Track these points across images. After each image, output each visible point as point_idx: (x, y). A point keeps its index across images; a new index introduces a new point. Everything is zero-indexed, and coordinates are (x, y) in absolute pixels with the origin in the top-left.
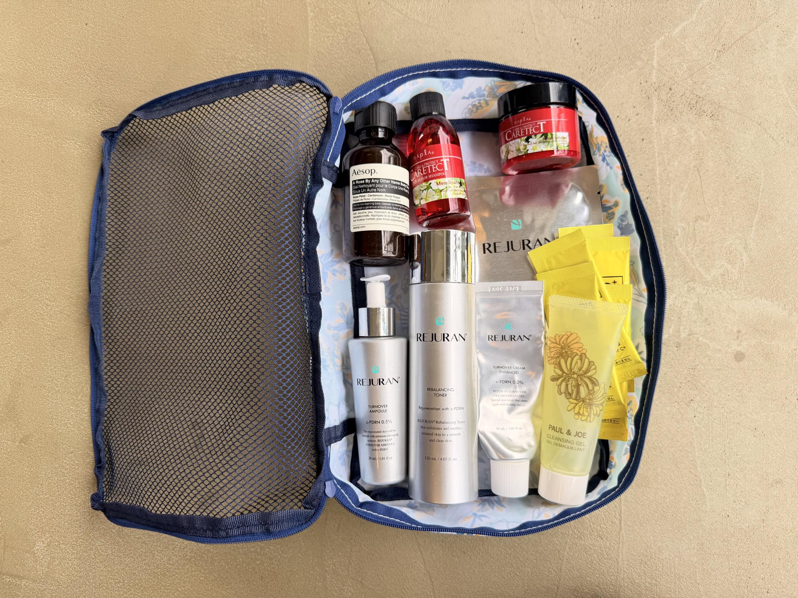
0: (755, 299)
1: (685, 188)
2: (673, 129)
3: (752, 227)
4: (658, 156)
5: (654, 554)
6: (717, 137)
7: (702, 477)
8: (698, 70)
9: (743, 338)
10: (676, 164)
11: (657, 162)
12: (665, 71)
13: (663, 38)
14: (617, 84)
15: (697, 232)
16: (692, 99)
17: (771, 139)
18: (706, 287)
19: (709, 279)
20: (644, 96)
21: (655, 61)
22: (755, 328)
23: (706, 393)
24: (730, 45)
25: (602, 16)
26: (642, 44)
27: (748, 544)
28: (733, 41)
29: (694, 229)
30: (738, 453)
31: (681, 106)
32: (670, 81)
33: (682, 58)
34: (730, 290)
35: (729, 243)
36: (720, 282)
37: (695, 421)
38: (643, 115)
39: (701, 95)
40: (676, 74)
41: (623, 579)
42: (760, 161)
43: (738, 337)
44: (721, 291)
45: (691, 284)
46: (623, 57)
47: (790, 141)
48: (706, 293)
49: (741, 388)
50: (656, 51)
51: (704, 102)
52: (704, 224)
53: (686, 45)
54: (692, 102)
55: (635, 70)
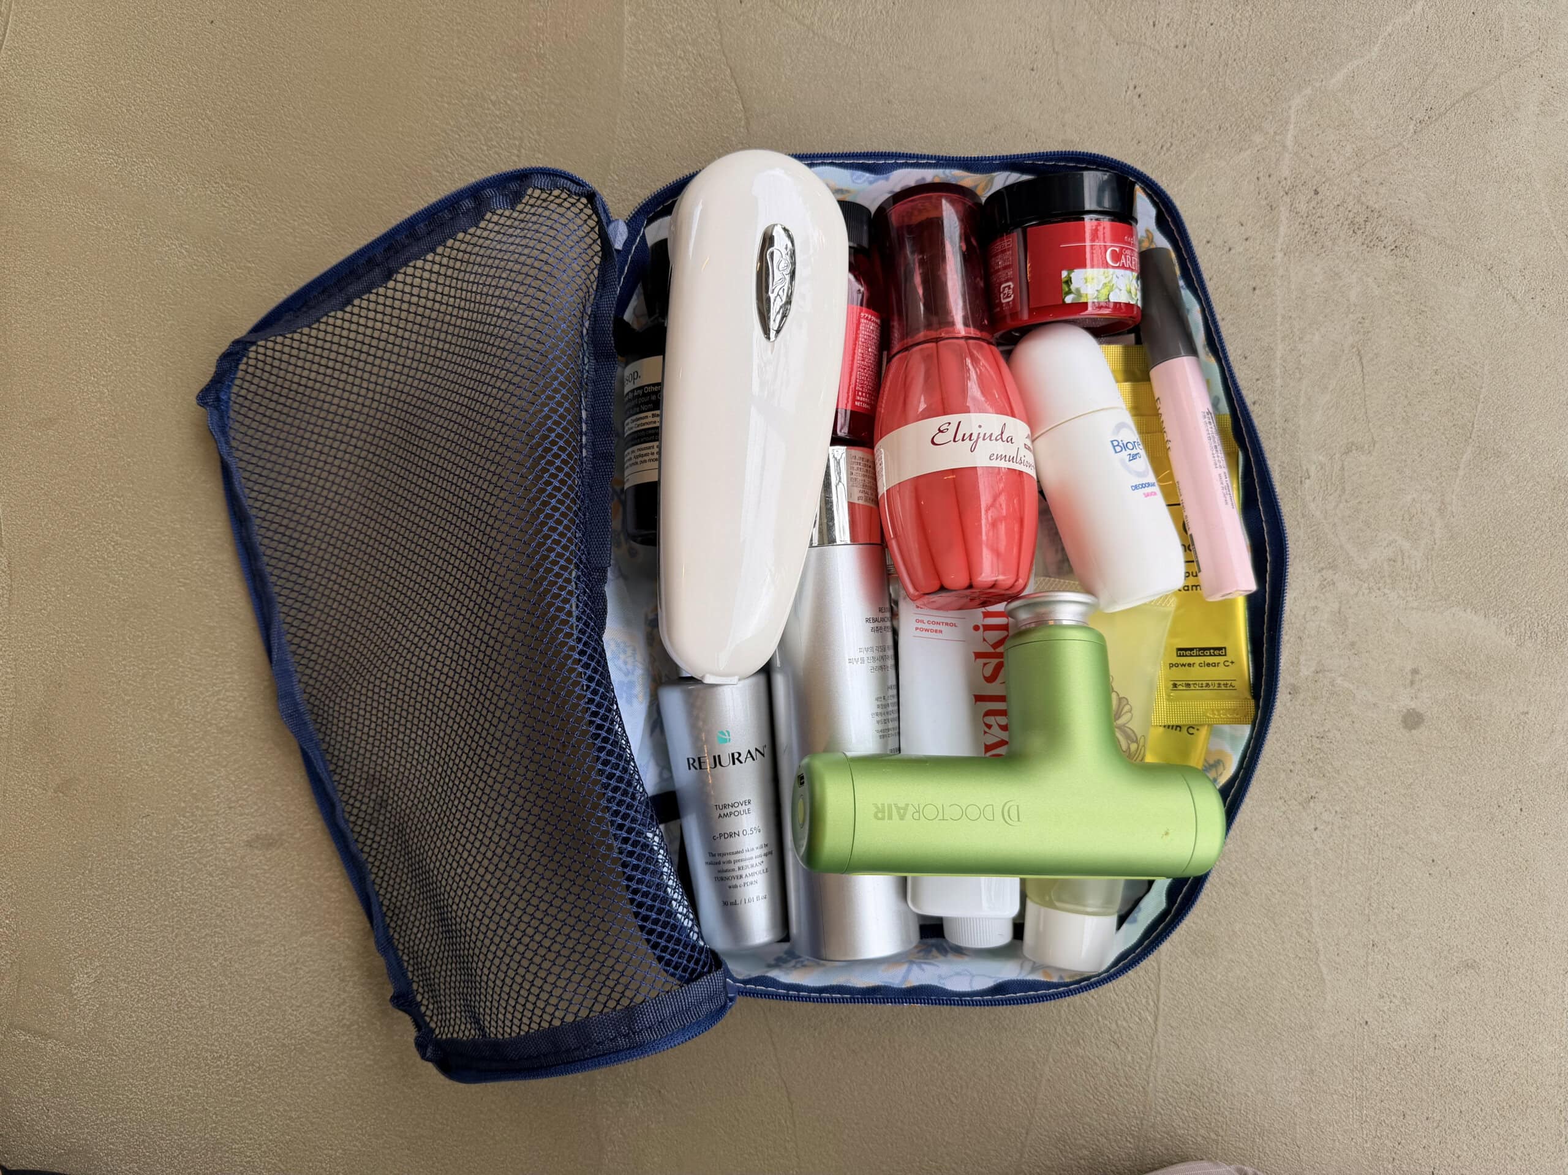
0: (1454, 610)
1: (1331, 388)
2: (1316, 270)
3: (1457, 469)
4: (1281, 324)
5: (1215, 1084)
6: (1401, 291)
7: (1320, 945)
8: (1375, 157)
9: (1424, 684)
10: (1317, 338)
11: (1278, 333)
12: (1308, 157)
13: (1308, 91)
14: (1211, 178)
15: (1346, 474)
16: (1358, 213)
17: (1511, 299)
18: (1357, 581)
19: (1365, 567)
20: (1264, 203)
21: (1289, 136)
22: (1447, 667)
23: (1341, 785)
24: (1442, 109)
25: (1192, 43)
26: (1267, 101)
27: (1402, 1079)
28: (1448, 102)
29: (1343, 468)
30: (1396, 905)
31: (1335, 226)
32: (1317, 177)
33: (1343, 132)
34: (1405, 590)
35: (1409, 497)
36: (1386, 574)
37: (1315, 838)
38: (1258, 242)
39: (1376, 206)
40: (1330, 164)
41: (1153, 1126)
42: (1484, 342)
43: (1412, 683)
44: (1386, 591)
45: (1328, 574)
46: (1228, 125)
47: (1547, 305)
48: (1357, 594)
49: (1411, 781)
50: (1293, 116)
51: (1381, 220)
52: (1363, 458)
53: (1353, 107)
54: (1357, 220)
55: (1248, 152)
